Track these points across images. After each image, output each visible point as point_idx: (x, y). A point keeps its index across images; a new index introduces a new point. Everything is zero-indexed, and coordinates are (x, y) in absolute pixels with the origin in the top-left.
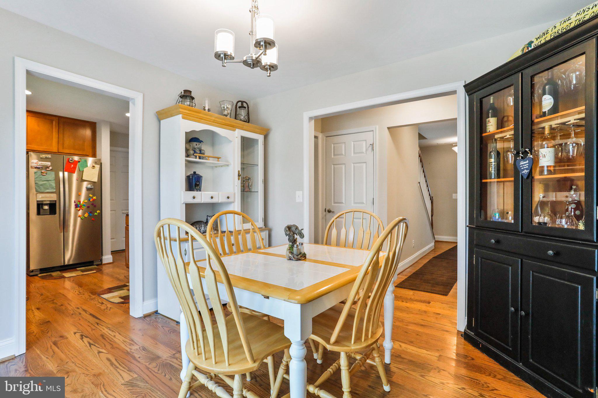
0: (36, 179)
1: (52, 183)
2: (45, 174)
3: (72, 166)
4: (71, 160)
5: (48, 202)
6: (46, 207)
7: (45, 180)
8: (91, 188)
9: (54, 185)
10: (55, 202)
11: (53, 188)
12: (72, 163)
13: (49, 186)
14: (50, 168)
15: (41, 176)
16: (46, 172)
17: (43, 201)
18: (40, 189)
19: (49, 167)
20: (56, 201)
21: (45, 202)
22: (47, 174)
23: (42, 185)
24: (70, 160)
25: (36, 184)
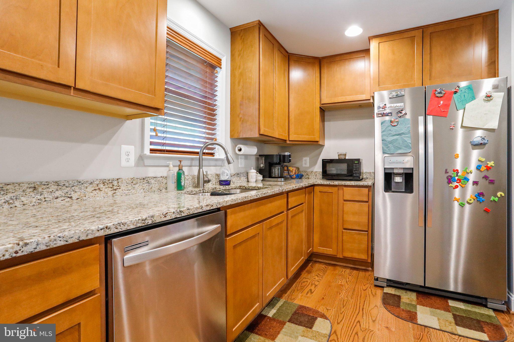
0: (384, 133)
1: (406, 137)
2: (396, 124)
3: (442, 102)
4: (439, 91)
5: (401, 171)
6: (398, 179)
7: (395, 133)
8: (481, 144)
9: (409, 141)
10: (410, 171)
11: (407, 146)
12: (441, 97)
13: (401, 142)
14: (402, 112)
15: (390, 128)
16: (396, 120)
17: (393, 169)
18: (389, 150)
19: (402, 110)
20: (413, 168)
21: (396, 171)
22: (399, 123)
23: (391, 142)
24: (437, 92)
25: (383, 141)
